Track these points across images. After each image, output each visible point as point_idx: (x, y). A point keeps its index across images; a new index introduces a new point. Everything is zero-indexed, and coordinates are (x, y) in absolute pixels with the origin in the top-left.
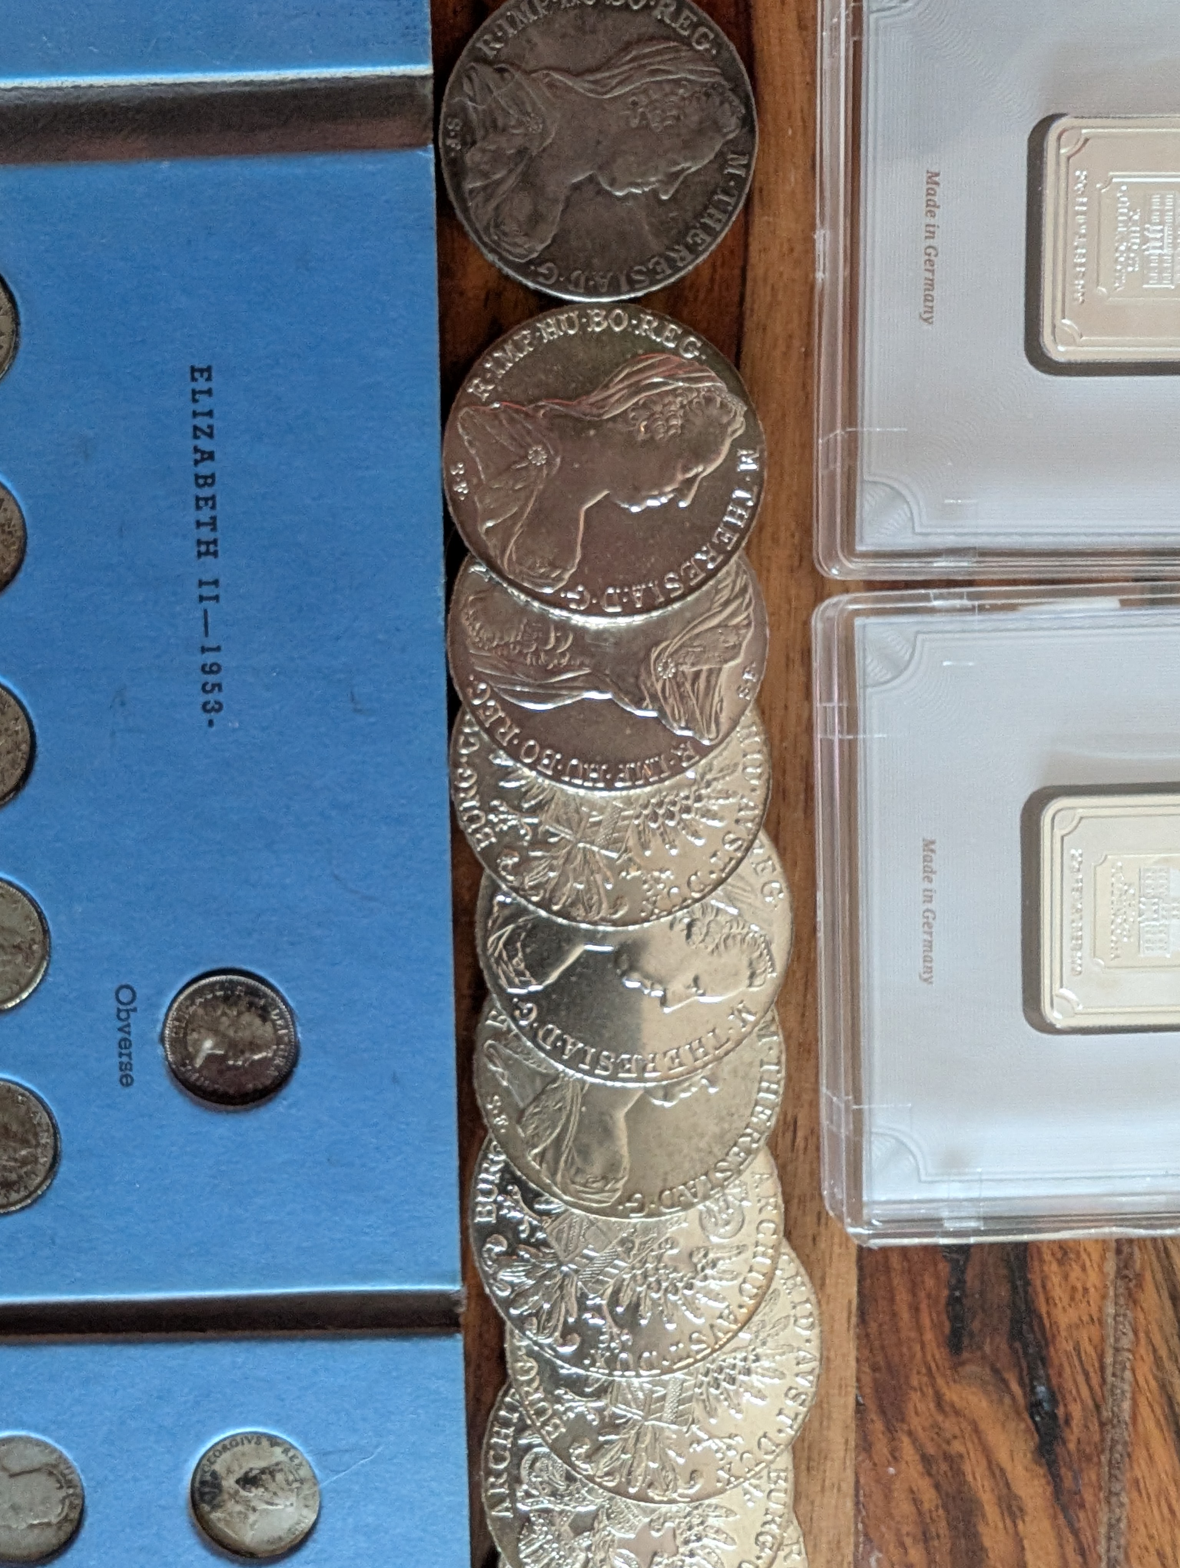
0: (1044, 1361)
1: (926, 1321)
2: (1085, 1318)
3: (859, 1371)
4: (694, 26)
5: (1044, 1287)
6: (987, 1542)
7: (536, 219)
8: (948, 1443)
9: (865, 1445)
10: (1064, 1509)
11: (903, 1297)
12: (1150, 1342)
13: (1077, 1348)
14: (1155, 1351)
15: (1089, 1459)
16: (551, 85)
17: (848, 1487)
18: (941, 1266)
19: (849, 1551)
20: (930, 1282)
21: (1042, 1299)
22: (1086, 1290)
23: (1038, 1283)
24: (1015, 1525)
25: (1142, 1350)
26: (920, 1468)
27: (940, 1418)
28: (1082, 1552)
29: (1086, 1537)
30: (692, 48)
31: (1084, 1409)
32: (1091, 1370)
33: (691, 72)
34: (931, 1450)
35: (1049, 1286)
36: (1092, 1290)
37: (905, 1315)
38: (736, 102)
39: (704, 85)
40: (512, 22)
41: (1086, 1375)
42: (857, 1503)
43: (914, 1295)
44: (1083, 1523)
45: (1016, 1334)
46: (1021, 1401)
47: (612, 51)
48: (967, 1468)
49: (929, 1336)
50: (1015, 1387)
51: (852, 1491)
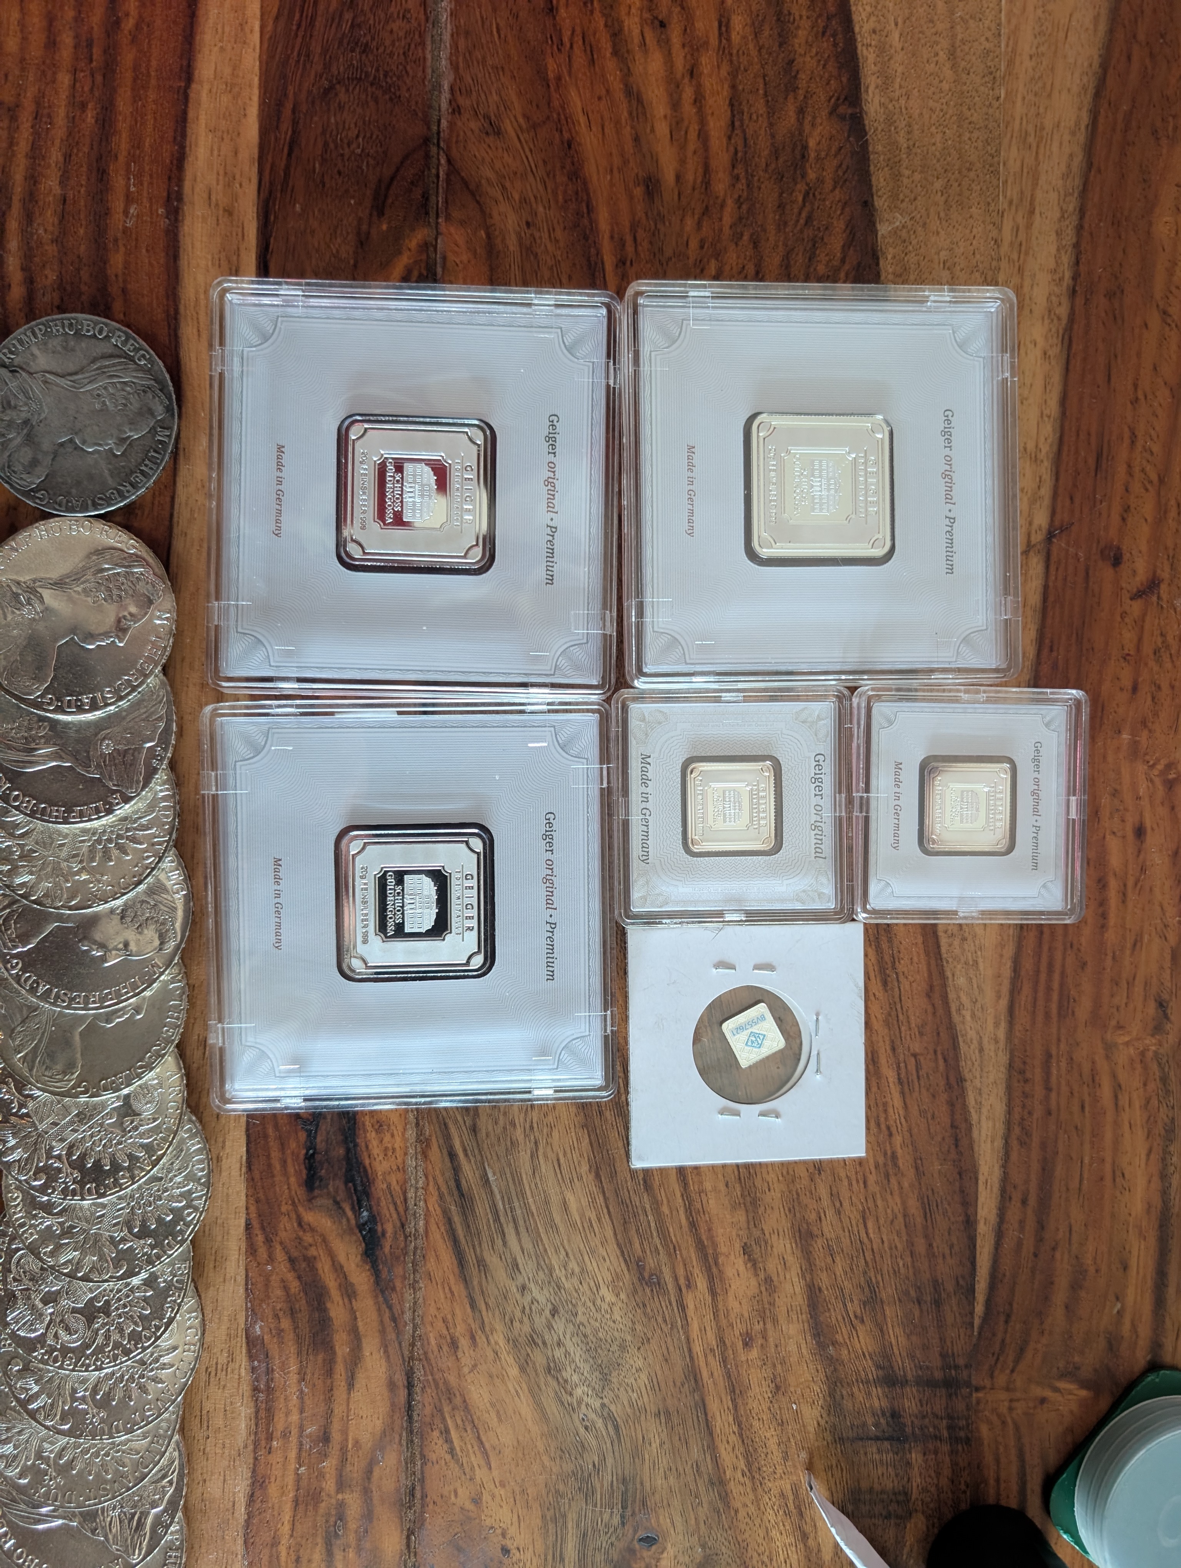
0: (368, 1195)
1: (291, 1170)
2: (395, 1168)
3: (247, 1202)
4: (136, 350)
5: (367, 1147)
6: (332, 1314)
7: (34, 463)
8: (306, 1249)
9: (251, 1250)
10: (382, 1292)
11: (275, 1154)
12: (436, 1183)
13: (389, 1187)
14: (439, 1188)
15: (398, 1258)
16: (45, 382)
17: (241, 1279)
18: (300, 1134)
19: (242, 1320)
20: (293, 1145)
21: (365, 1154)
22: (394, 1150)
23: (363, 1144)
24: (351, 1303)
25: (432, 1188)
26: (288, 1265)
27: (301, 1233)
28: (394, 1319)
29: (397, 1309)
30: (136, 363)
31: (394, 1227)
32: (398, 1202)
33: (135, 377)
34: (295, 1254)
35: (370, 1147)
36: (398, 1149)
37: (277, 1166)
38: (163, 397)
39: (143, 385)
40: (21, 342)
41: (395, 1204)
42: (247, 1289)
43: (283, 1153)
44: (395, 1301)
45: (349, 1179)
46: (353, 1222)
47: (85, 362)
48: (319, 1266)
49: (293, 1180)
50: (350, 1213)
51: (243, 1282)
